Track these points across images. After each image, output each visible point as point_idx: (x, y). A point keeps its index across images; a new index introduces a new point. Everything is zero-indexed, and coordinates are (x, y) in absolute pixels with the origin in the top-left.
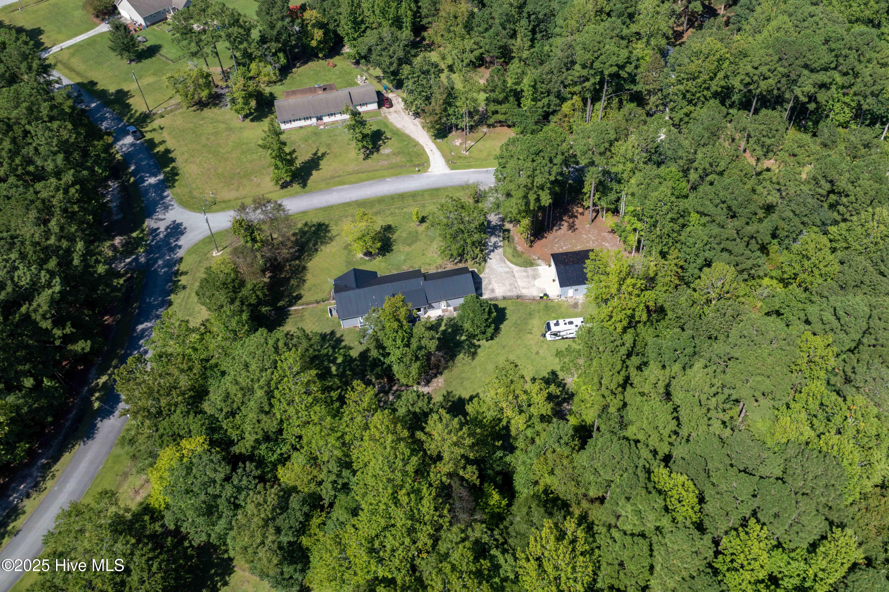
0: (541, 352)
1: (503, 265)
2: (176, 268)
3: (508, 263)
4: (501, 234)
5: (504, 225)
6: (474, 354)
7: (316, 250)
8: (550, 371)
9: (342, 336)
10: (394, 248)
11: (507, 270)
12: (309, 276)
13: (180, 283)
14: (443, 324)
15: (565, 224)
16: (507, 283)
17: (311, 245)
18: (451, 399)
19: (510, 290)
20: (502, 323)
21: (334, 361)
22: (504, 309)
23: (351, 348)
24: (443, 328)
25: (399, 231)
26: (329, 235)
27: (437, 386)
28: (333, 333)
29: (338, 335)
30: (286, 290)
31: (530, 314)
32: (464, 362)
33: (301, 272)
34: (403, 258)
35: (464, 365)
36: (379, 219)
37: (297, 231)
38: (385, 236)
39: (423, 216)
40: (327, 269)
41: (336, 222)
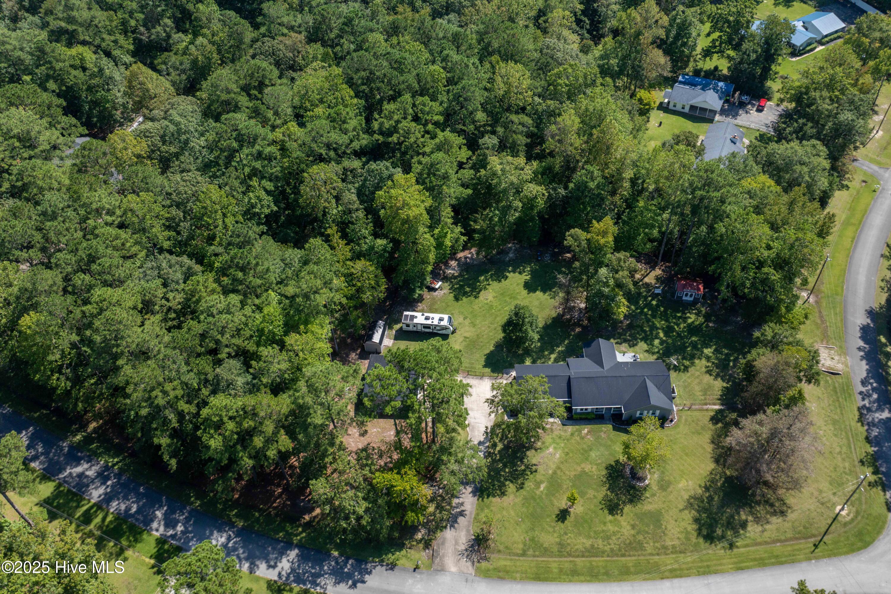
7: (707, 489)
8: (460, 302)
10: (604, 472)
12: (709, 448)
14: (552, 360)
16: (475, 397)
17: (716, 498)
21: (662, 342)
24: (553, 356)
25: (597, 502)
26: (695, 514)
33: (720, 456)
34: (593, 454)
36: (624, 531)
37: (742, 532)
38: (617, 495)
39: (563, 522)
40: (687, 455)
41: (688, 539)
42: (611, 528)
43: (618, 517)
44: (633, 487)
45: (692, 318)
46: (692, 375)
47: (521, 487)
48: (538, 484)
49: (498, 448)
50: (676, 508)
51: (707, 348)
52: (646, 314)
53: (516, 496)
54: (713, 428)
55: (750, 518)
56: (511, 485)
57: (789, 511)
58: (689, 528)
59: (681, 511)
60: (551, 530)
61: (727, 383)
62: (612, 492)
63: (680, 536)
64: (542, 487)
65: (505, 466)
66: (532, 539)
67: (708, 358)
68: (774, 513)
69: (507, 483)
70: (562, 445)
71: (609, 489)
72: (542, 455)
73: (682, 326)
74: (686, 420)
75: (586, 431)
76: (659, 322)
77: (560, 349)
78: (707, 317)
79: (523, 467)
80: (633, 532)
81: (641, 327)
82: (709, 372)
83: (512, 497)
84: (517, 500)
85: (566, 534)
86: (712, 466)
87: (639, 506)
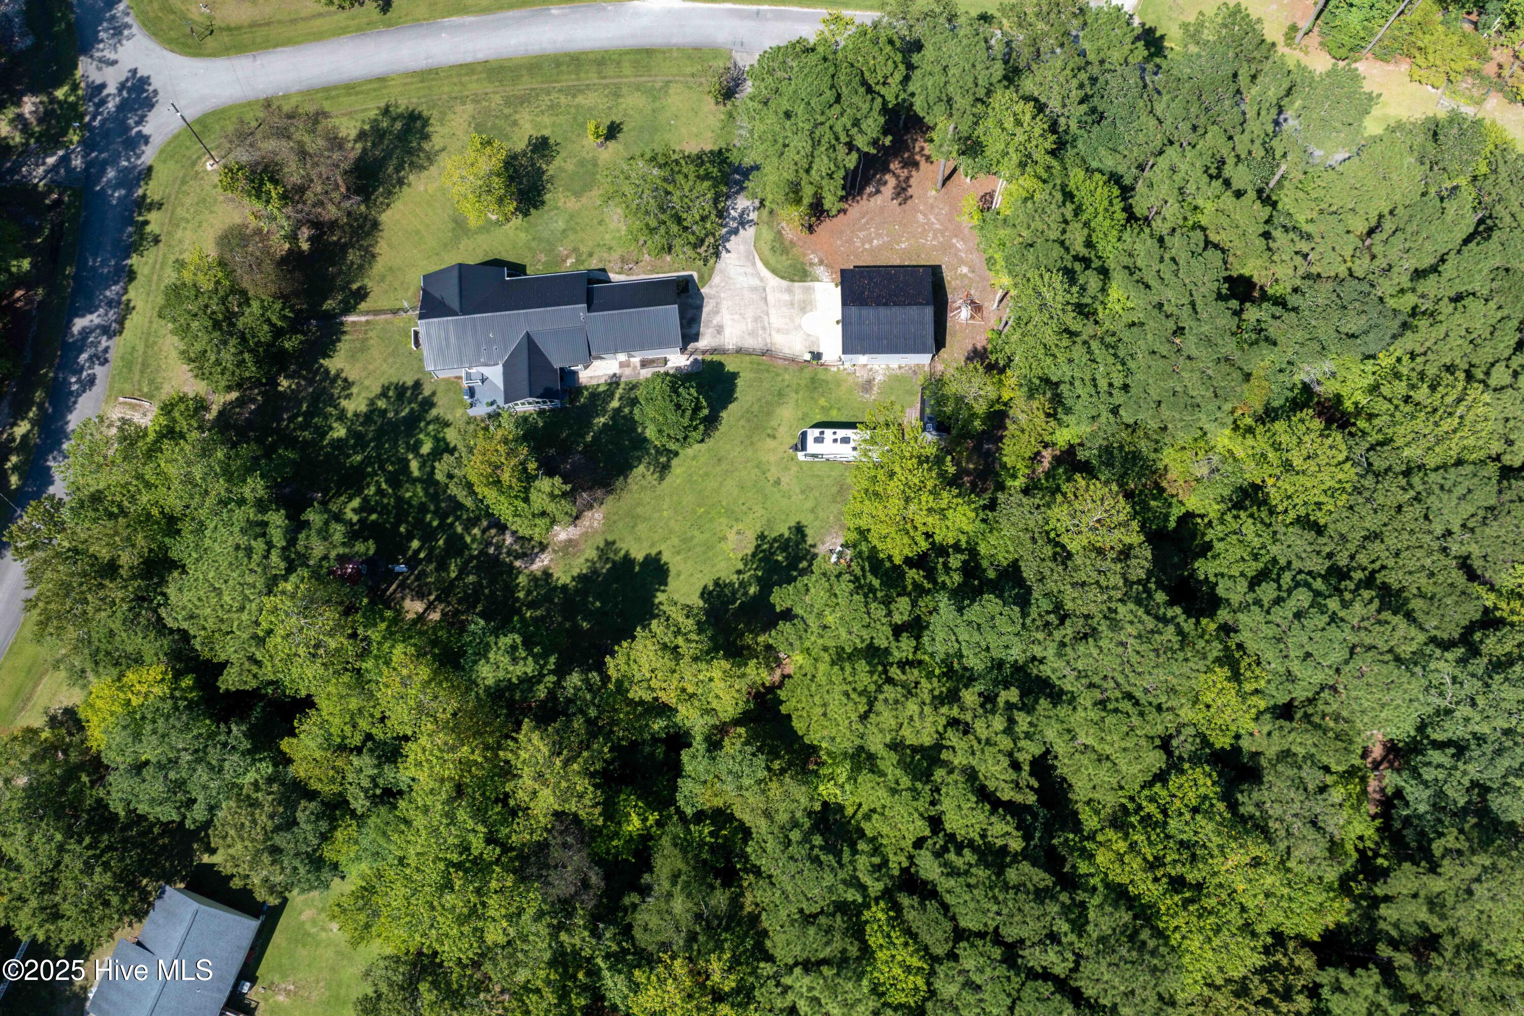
0: (785, 480)
1: (750, 270)
2: (140, 192)
3: (759, 264)
6: (664, 469)
7: (401, 182)
8: (793, 524)
9: (434, 394)
10: (547, 197)
11: (756, 282)
12: (382, 247)
13: (148, 229)
14: (617, 396)
15: (891, 181)
16: (750, 314)
17: (391, 169)
18: (611, 555)
19: (753, 334)
20: (725, 407)
21: (415, 448)
22: (734, 376)
23: (447, 424)
24: (615, 404)
25: (563, 154)
26: (426, 146)
27: (591, 527)
28: (417, 385)
29: (427, 393)
30: (340, 272)
31: (780, 394)
32: (644, 483)
33: (368, 234)
34: (561, 225)
35: (643, 488)
36: (527, 117)
37: (367, 127)
38: (533, 165)
39: (613, 123)
40: (418, 232)
41: (444, 113)
42: (546, 120)
43: (535, 135)
46: (377, 380)
50: (450, 153)
51: (340, 440)
54: (366, 281)
58: (438, 127)
59: (445, 149)
60: (629, 112)
61: (322, 366)
62: (540, 169)
63: (452, 116)
66: (655, 100)
67: (342, 417)
70: (607, 236)
71: (543, 173)
73: (373, 489)
75: (569, 262)
76: (415, 494)
77: (602, 420)
80: (517, 117)
82: (348, 384)
85: (610, 108)
86: (384, 218)
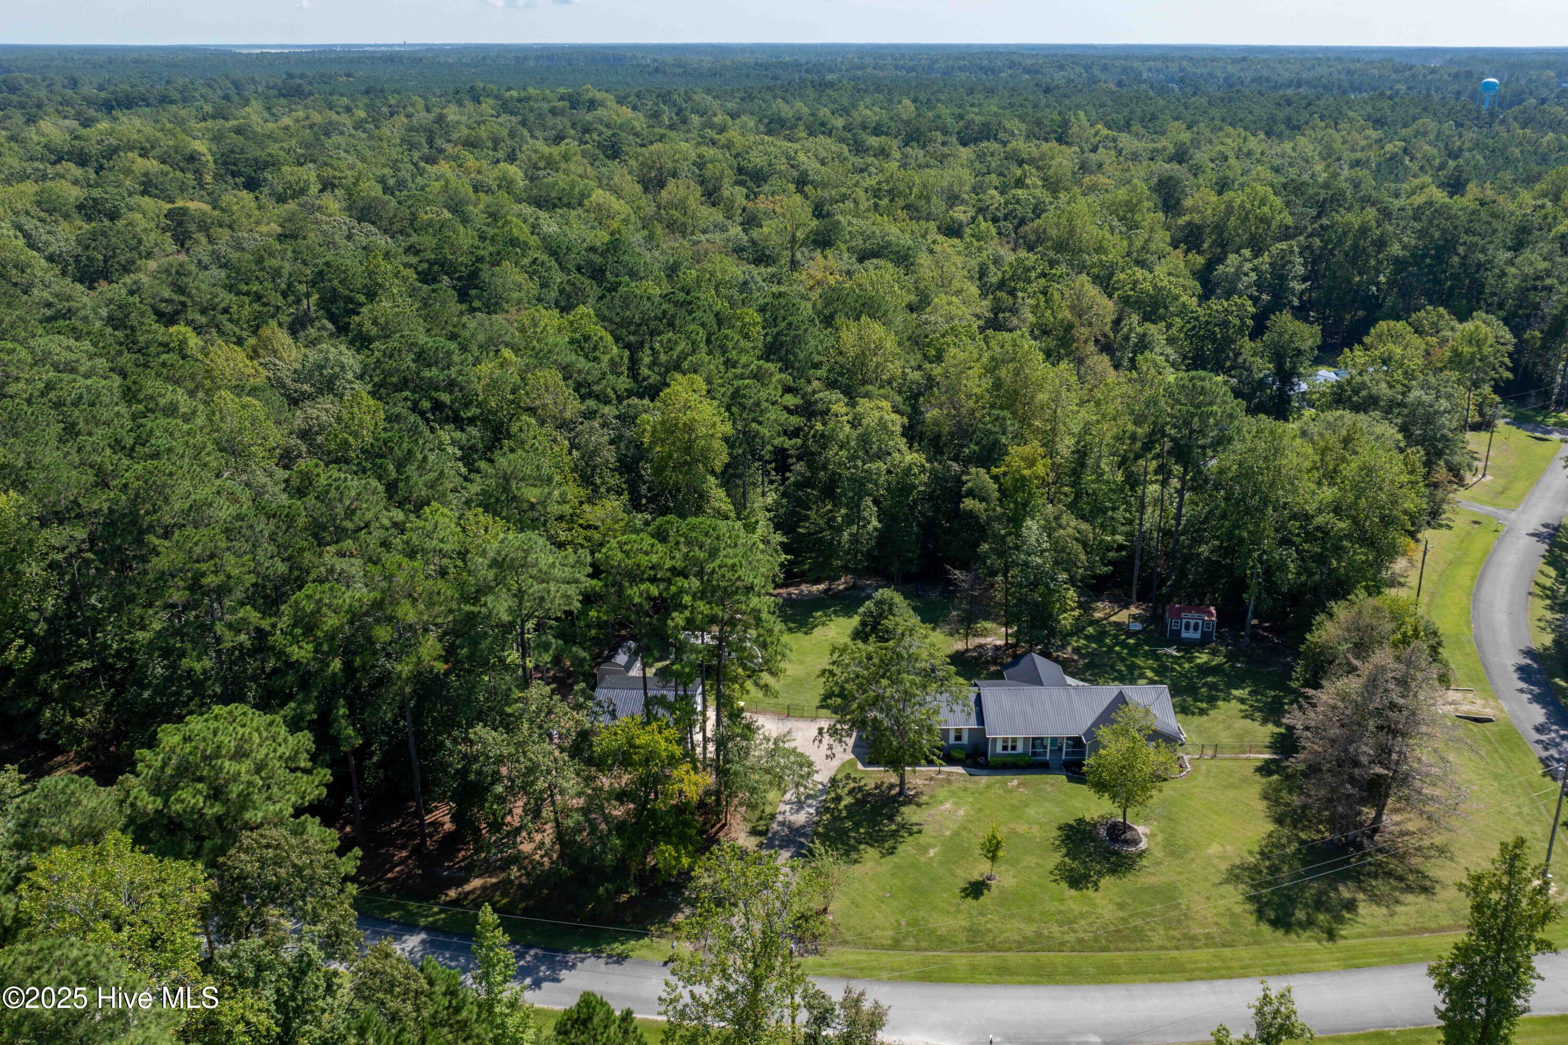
4: (775, 826)
5: (760, 846)
10: (1056, 833)
12: (1262, 805)
17: (1286, 868)
19: (800, 729)
34: (1031, 811)
36: (1103, 911)
37: (1347, 914)
38: (1084, 862)
39: (976, 897)
40: (1216, 813)
41: (1237, 924)
42: (1076, 908)
43: (1090, 893)
44: (1117, 853)
45: (1203, 658)
46: (1214, 719)
47: (891, 851)
48: (924, 849)
49: (843, 803)
50: (1206, 879)
51: (1236, 688)
52: (1118, 654)
53: (880, 864)
54: (1264, 780)
55: (1361, 896)
56: (869, 849)
57: (1438, 886)
58: (1238, 909)
59: (1214, 885)
60: (952, 909)
62: (1074, 859)
63: (1220, 920)
64: (932, 853)
65: (857, 825)
66: (914, 923)
67: (1242, 701)
68: (1409, 889)
69: (862, 847)
70: (970, 799)
71: (1067, 855)
72: (931, 812)
73: (1186, 665)
74: (1209, 771)
75: (1015, 782)
76: (1144, 661)
78: (1231, 657)
79: (894, 827)
80: (1120, 913)
81: (1113, 668)
82: (1249, 716)
83: (870, 865)
84: (879, 869)
85: (982, 914)
86: (1270, 827)
87: (1130, 877)
